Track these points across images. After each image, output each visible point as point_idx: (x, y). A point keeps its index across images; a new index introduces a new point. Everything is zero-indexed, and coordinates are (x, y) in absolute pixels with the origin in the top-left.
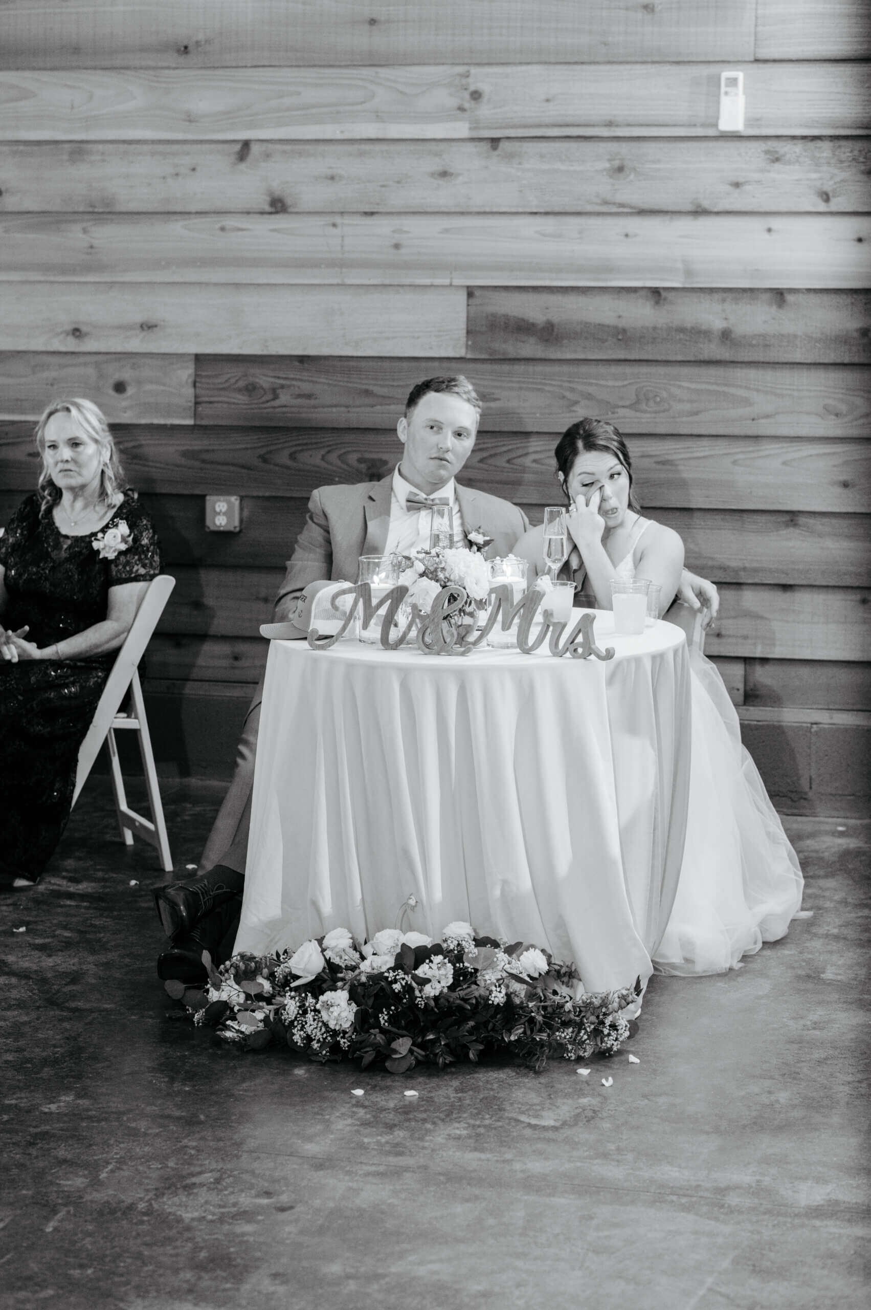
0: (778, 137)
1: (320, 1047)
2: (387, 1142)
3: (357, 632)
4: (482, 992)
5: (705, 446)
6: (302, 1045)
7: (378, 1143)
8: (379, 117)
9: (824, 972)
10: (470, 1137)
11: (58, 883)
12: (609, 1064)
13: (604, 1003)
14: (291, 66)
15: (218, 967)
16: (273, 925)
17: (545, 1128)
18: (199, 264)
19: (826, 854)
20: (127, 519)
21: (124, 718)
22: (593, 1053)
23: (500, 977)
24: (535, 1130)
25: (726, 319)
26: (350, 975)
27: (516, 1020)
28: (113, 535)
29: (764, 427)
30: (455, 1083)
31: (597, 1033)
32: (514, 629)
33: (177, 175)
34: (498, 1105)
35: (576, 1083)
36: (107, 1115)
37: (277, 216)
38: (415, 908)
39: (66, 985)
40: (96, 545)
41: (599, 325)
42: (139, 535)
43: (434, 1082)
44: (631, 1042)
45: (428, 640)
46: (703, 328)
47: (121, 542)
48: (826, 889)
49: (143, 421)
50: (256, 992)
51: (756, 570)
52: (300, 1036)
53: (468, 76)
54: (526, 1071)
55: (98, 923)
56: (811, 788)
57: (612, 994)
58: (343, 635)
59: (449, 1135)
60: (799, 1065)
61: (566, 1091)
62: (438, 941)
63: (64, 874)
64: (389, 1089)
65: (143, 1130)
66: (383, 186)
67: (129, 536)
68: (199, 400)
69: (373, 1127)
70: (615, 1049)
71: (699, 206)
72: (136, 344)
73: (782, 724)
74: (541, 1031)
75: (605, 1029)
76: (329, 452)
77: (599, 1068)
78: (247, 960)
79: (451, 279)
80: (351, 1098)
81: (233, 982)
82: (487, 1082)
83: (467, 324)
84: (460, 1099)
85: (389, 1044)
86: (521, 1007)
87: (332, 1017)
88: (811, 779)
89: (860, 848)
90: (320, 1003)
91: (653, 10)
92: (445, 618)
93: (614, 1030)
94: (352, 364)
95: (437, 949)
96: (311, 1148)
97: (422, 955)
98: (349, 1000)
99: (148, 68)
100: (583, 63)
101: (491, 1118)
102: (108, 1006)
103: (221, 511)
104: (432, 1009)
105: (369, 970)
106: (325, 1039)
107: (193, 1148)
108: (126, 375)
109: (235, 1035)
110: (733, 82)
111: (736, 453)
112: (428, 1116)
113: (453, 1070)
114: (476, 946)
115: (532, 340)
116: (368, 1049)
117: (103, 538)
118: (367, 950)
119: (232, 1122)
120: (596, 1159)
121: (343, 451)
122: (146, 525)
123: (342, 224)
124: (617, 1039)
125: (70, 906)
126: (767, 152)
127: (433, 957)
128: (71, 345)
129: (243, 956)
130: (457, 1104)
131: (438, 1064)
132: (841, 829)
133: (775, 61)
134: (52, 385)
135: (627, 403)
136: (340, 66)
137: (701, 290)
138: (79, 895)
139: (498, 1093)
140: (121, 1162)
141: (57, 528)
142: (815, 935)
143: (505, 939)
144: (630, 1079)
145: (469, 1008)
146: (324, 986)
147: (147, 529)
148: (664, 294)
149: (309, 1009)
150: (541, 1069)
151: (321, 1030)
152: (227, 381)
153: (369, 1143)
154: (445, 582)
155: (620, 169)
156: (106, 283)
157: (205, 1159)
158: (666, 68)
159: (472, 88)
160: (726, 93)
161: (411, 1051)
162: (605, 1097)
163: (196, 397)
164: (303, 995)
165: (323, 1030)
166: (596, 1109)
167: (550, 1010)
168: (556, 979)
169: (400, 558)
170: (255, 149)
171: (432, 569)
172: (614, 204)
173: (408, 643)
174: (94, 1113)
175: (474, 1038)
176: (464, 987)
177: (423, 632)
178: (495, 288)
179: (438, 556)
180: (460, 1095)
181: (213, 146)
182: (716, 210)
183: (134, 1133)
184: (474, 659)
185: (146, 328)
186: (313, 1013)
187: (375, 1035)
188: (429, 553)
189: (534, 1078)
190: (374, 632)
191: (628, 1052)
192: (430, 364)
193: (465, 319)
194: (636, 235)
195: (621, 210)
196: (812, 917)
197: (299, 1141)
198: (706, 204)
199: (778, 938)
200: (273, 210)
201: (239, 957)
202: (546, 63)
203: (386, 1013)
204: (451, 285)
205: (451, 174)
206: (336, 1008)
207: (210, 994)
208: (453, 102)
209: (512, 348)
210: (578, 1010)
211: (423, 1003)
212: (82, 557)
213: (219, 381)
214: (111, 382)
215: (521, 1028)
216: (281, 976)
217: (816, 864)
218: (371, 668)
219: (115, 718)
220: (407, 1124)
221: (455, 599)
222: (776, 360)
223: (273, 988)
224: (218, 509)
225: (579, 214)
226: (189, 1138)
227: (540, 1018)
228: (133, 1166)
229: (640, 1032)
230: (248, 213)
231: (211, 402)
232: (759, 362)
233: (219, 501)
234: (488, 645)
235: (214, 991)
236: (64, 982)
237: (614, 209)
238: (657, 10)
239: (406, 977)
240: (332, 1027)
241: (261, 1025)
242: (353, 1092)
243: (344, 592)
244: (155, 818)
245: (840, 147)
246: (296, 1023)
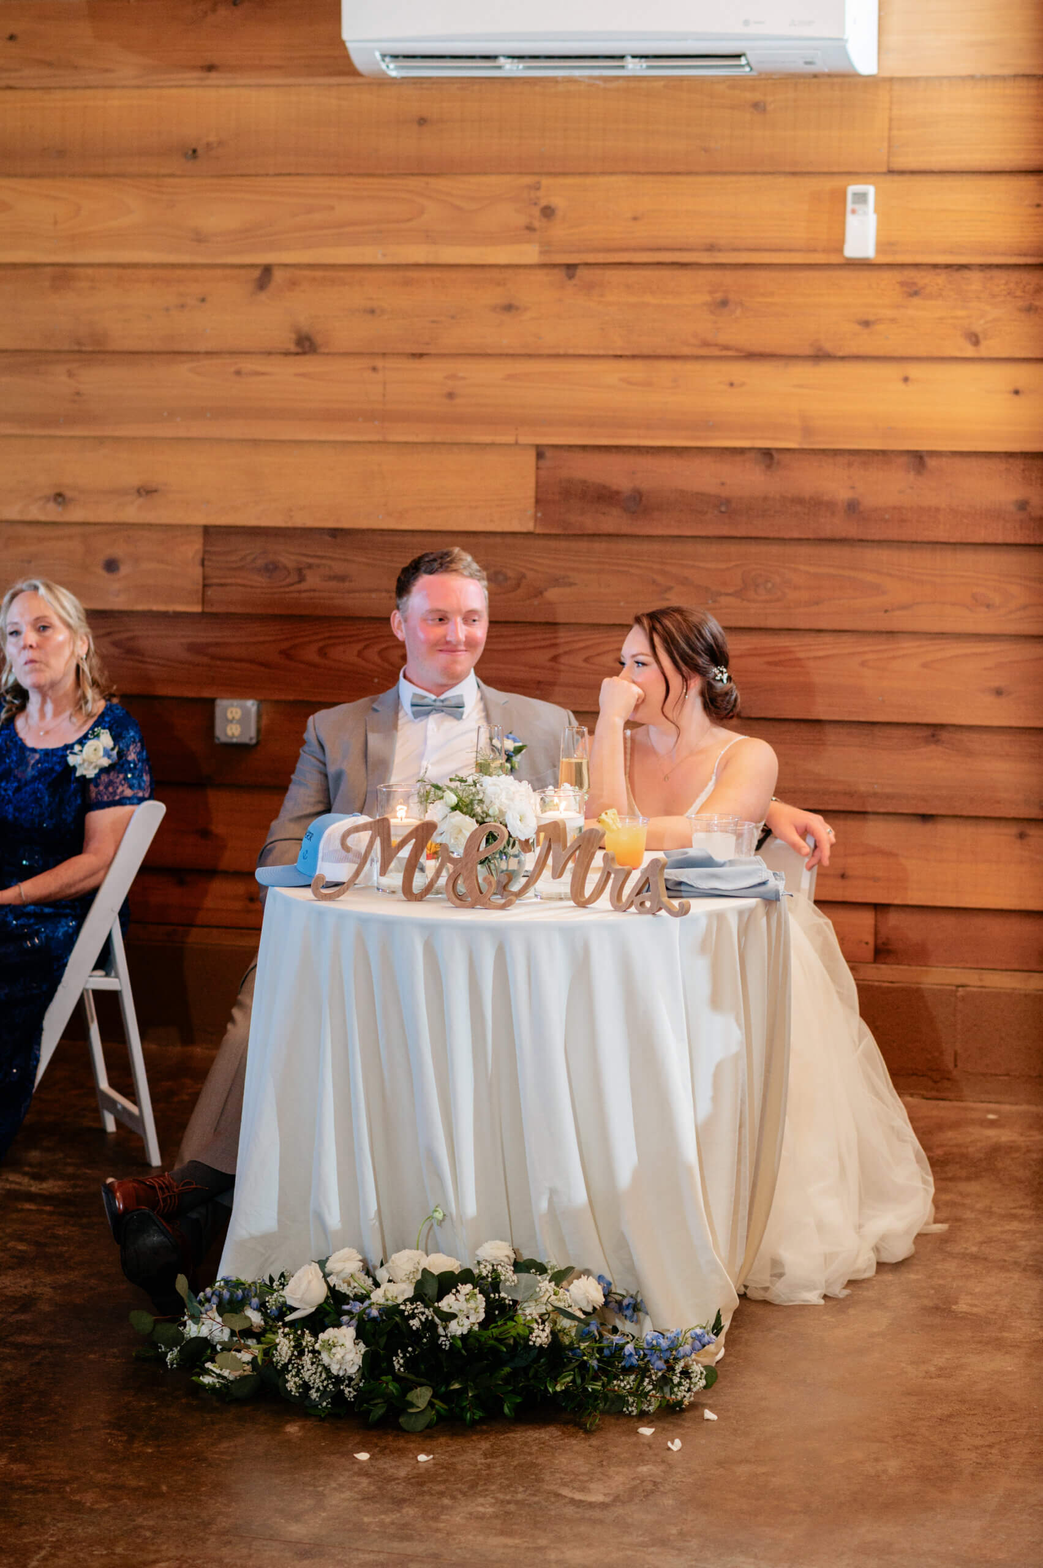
0: (916, 266)
1: (320, 1397)
2: (393, 1523)
3: (375, 878)
4: (521, 1330)
5: (826, 644)
6: (297, 1394)
7: (382, 1524)
8: (429, 237)
9: (956, 1303)
10: (497, 1517)
11: (18, 1180)
12: (680, 1422)
13: (674, 1346)
14: (323, 175)
15: (196, 1295)
16: (267, 1241)
17: (591, 1505)
18: (208, 415)
19: (971, 1150)
20: (110, 729)
21: (101, 976)
22: (659, 1406)
23: (545, 1312)
24: (578, 1507)
25: (853, 488)
26: (357, 1307)
27: (565, 1365)
28: (94, 747)
29: (900, 621)
30: (485, 1445)
31: (664, 1382)
32: (567, 876)
33: (183, 306)
34: (536, 1475)
35: (635, 1445)
36: (46, 1485)
37: (307, 357)
38: (443, 1223)
39: (13, 1313)
40: (72, 760)
41: (697, 493)
42: (125, 749)
43: (455, 1445)
44: (709, 1392)
45: (461, 888)
46: (826, 498)
47: (104, 756)
48: (968, 1195)
49: (140, 607)
50: (241, 1328)
51: (889, 797)
52: (295, 1383)
53: (538, 189)
54: (573, 1430)
55: (61, 1233)
56: (956, 1066)
57: (683, 1333)
58: (357, 882)
59: (471, 1514)
60: (915, 1424)
61: (622, 1456)
62: (469, 1264)
63: (27, 1169)
64: (401, 1452)
65: (88, 1504)
66: (433, 322)
67: (113, 749)
68: (208, 582)
69: (377, 1502)
70: (686, 1402)
71: (820, 349)
72: (132, 512)
73: (922, 986)
74: (595, 1378)
75: (674, 1377)
76: (366, 647)
77: (666, 1426)
78: (233, 1287)
79: (517, 435)
80: (353, 1463)
81: (216, 1314)
82: (526, 1444)
83: (537, 492)
84: (489, 1466)
85: (405, 1396)
86: (571, 1347)
87: (335, 1359)
88: (956, 1054)
89: (1013, 1141)
90: (319, 1341)
91: (764, 110)
92: (482, 863)
93: (687, 1378)
94: (397, 539)
95: (467, 1276)
96: (297, 1530)
97: (447, 1283)
98: (356, 1339)
99: (148, 176)
100: (678, 174)
101: (525, 1491)
102: (62, 1342)
103: (233, 718)
104: (459, 1351)
105: (382, 1301)
106: (325, 1387)
107: (150, 1528)
108: (118, 551)
109: (216, 1380)
110: (861, 198)
111: (865, 653)
112: (447, 1488)
113: (485, 1427)
114: (515, 1272)
115: (615, 512)
116: (379, 1401)
117: (81, 751)
118: (382, 1274)
119: (201, 1495)
120: (653, 1546)
121: (384, 646)
122: (133, 737)
123: (384, 368)
124: (689, 1390)
125: (31, 1210)
126: (902, 284)
127: (460, 1287)
128: (52, 512)
129: (227, 1282)
130: (484, 1473)
131: (465, 1420)
132: (991, 1117)
133: (913, 173)
134: (29, 562)
135: (731, 590)
136: (382, 176)
137: (823, 451)
138: (41, 1196)
139: (537, 1458)
140: (57, 1546)
141: (21, 740)
142: (951, 1255)
143: (554, 1262)
144: (703, 1442)
145: (505, 1350)
146: (327, 1320)
147: (134, 742)
148: (776, 456)
149: (306, 1350)
150: (594, 1428)
151: (321, 1375)
152: (242, 559)
153: (370, 1523)
154: (483, 818)
155: (724, 303)
156: (95, 438)
157: (163, 1543)
158: (782, 179)
159: (543, 203)
160: (854, 212)
161: (431, 1404)
162: (669, 1464)
163: (204, 578)
164: (299, 1332)
165: (324, 1376)
166: (659, 1480)
167: (606, 1352)
168: (616, 1313)
169: (428, 787)
170: (278, 275)
171: (467, 800)
172: (716, 345)
173: (438, 893)
174: (30, 1481)
175: (510, 1388)
176: (499, 1323)
177: (454, 880)
178: (570, 448)
179: (475, 784)
180: (489, 1460)
181: (228, 272)
182: (841, 354)
183: (77, 1508)
184: (517, 914)
185: (144, 493)
186: (310, 1355)
187: (387, 1383)
188: (466, 781)
189: (585, 1439)
190: (395, 879)
191: (704, 1406)
192: (491, 540)
193: (532, 485)
194: (743, 384)
195: (725, 353)
196: (949, 1229)
197: (283, 1521)
198: (828, 347)
199: (900, 1259)
200: (299, 350)
201: (222, 1283)
202: (633, 173)
203: (401, 1355)
204: (517, 444)
205: (517, 308)
206: (339, 1348)
207: (188, 1328)
208: (522, 220)
209: (590, 522)
210: (642, 1353)
211: (448, 1343)
212: (54, 775)
213: (234, 558)
214: (101, 558)
215: (570, 1375)
216: (274, 1308)
217: (957, 1163)
218: (389, 925)
219: (91, 976)
220: (418, 1499)
221: (495, 838)
222: (914, 538)
223: (266, 1322)
224: (230, 716)
225: (674, 357)
226: (145, 1515)
227: (594, 1363)
228: (70, 1552)
229: (720, 1379)
230: (270, 353)
231: (222, 585)
232: (893, 541)
233: (232, 706)
234: (536, 896)
235: (192, 1325)
236: (11, 1310)
237: (716, 352)
238: (770, 108)
239: (427, 1311)
240: (334, 1372)
241: (248, 1368)
242: (356, 1455)
243: (357, 829)
244: (140, 1100)
245: (992, 278)
246: (290, 1367)
